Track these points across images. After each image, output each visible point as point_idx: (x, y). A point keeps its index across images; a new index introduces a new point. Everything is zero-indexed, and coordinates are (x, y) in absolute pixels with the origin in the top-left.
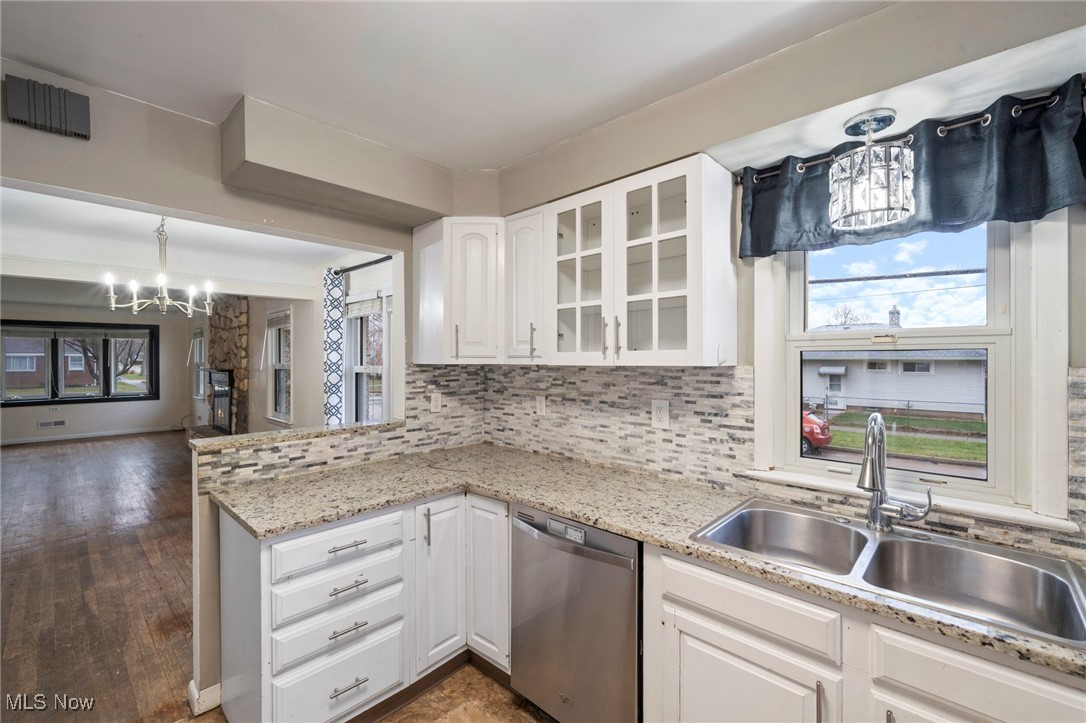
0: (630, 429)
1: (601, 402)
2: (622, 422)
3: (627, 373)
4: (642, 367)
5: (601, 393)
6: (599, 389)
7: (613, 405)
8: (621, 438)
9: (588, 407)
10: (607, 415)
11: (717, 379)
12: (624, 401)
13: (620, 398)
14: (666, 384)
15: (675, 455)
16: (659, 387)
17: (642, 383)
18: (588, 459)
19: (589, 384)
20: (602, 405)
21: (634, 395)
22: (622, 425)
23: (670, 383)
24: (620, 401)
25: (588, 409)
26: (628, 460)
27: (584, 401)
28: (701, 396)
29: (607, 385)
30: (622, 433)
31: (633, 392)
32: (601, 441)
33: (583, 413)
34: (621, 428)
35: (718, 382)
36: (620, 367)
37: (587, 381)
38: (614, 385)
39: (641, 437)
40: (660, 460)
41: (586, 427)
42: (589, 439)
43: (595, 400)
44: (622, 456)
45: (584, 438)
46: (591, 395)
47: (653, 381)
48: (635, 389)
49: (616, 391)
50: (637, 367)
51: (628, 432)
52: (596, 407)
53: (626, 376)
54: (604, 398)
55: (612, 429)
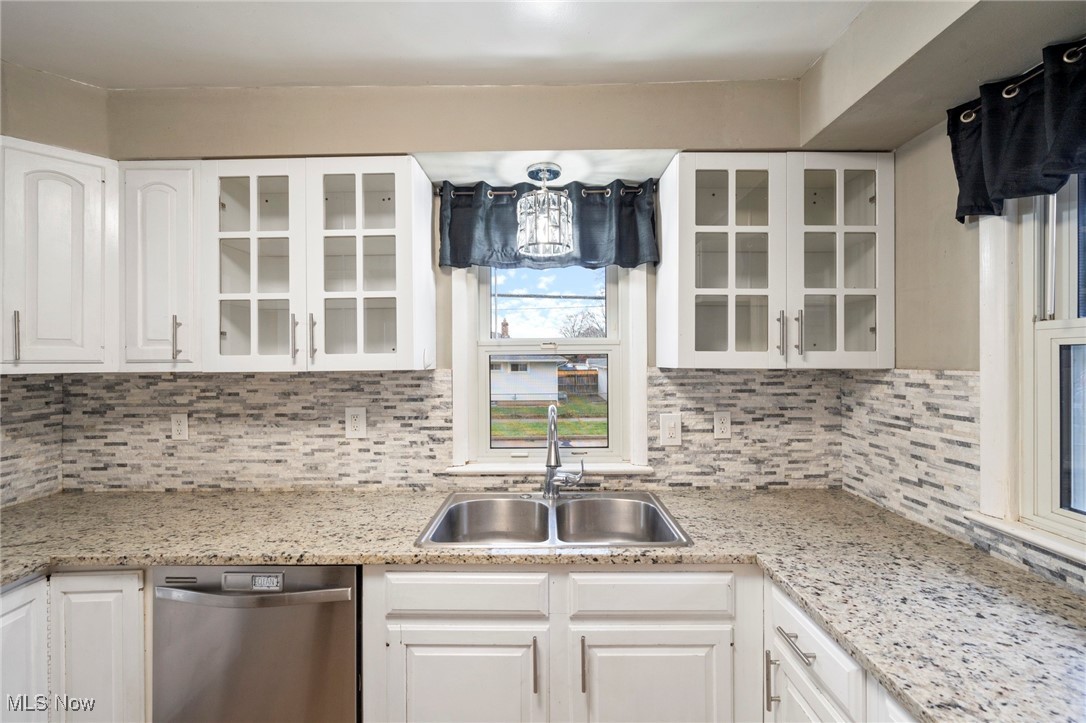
0: (318, 443)
1: (277, 415)
2: (308, 437)
3: (313, 379)
4: (333, 372)
5: (277, 405)
6: (276, 399)
7: (294, 417)
8: (306, 454)
9: (258, 422)
10: (286, 429)
11: (418, 382)
12: (310, 411)
13: (304, 408)
14: (362, 390)
15: (373, 464)
16: (354, 394)
17: (332, 390)
18: (257, 486)
19: (259, 394)
20: (279, 419)
21: (323, 404)
22: (307, 440)
23: (367, 389)
24: (304, 411)
25: (258, 425)
26: (315, 479)
27: (252, 415)
28: (401, 400)
29: (286, 395)
30: (308, 449)
31: (322, 401)
32: (278, 461)
33: (250, 430)
34: (305, 444)
35: (418, 386)
36: (304, 373)
37: (256, 391)
38: (296, 394)
39: (333, 451)
40: (356, 472)
41: (255, 447)
42: (259, 461)
43: (269, 414)
44: (308, 475)
45: (254, 461)
46: (263, 407)
47: (347, 387)
48: (324, 397)
49: (299, 401)
50: (327, 372)
51: (316, 447)
52: (270, 422)
53: (312, 383)
54: (282, 410)
55: (294, 445)
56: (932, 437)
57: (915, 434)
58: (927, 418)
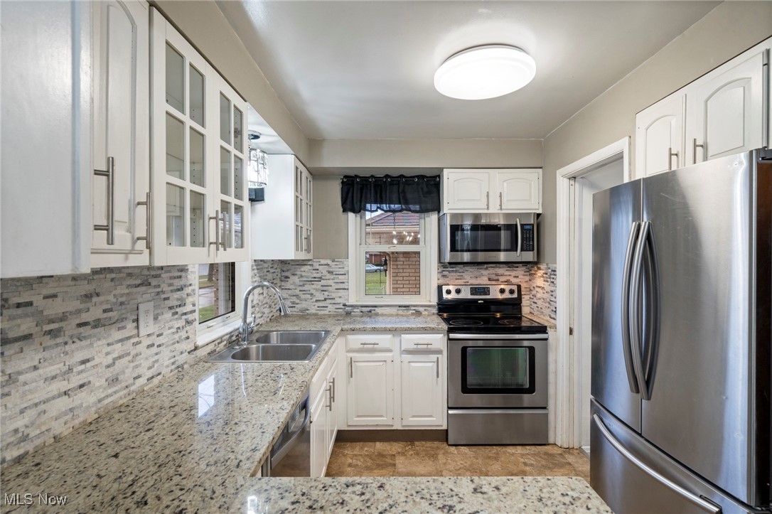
0: (118, 349)
1: (80, 325)
2: (108, 345)
3: (113, 275)
4: (128, 267)
5: (79, 312)
6: (77, 305)
7: (97, 324)
8: (108, 366)
9: (59, 340)
10: (88, 342)
11: (179, 274)
12: (110, 314)
13: (105, 311)
14: (150, 284)
15: (156, 358)
16: (143, 289)
17: (128, 286)
18: (57, 432)
19: (59, 300)
20: (82, 329)
21: (122, 304)
22: (109, 349)
23: (154, 282)
24: (106, 315)
25: (57, 345)
26: (115, 392)
27: (50, 332)
28: (172, 291)
29: (88, 297)
30: (109, 360)
31: (121, 300)
32: (81, 386)
33: (47, 354)
34: (107, 354)
35: (180, 277)
36: (105, 269)
37: (55, 296)
38: (98, 295)
39: (128, 354)
40: (145, 370)
41: (54, 378)
42: (59, 396)
43: (70, 326)
44: (110, 391)
45: (54, 398)
46: (63, 318)
47: (138, 282)
48: (122, 295)
49: (101, 303)
50: (124, 268)
51: (115, 355)
52: (71, 337)
53: (112, 280)
54: (85, 317)
55: (97, 361)
56: (330, 282)
57: (323, 282)
58: (328, 276)
